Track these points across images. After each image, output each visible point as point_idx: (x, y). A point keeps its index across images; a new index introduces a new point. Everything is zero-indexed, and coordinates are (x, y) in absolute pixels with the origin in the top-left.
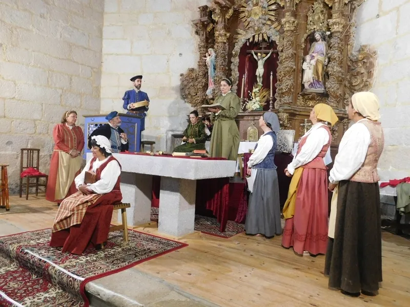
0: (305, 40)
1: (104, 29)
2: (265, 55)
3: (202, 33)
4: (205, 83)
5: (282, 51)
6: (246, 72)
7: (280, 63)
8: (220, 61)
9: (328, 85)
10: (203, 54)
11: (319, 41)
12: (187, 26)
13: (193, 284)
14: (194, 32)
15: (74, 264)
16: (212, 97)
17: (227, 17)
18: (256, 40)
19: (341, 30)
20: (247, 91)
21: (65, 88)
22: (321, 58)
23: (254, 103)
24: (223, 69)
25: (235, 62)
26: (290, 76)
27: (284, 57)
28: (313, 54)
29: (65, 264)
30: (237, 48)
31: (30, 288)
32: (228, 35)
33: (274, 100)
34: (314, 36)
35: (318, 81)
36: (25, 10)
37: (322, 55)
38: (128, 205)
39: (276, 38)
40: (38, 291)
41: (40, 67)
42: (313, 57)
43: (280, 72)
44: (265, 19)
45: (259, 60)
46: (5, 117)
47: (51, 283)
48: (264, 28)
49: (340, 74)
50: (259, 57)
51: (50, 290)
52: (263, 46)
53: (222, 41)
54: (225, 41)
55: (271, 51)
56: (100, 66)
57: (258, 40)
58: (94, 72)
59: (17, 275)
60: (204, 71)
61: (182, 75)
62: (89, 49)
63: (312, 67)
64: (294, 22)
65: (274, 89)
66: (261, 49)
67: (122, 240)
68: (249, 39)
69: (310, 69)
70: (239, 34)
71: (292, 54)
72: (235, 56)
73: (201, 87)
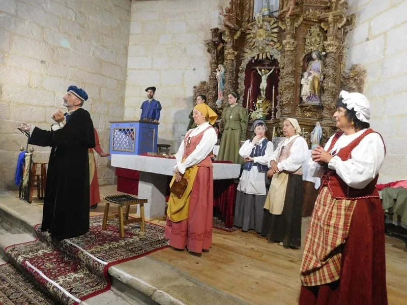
0: (303, 59)
1: (130, 48)
2: (267, 71)
3: (213, 51)
4: (215, 94)
5: (283, 68)
6: (251, 86)
7: (282, 78)
8: (228, 76)
9: (323, 98)
10: (214, 69)
11: (315, 60)
12: (201, 45)
13: (200, 272)
14: (206, 51)
15: (99, 250)
16: (220, 107)
17: (235, 38)
18: (260, 58)
19: (335, 51)
20: (252, 102)
21: (95, 98)
22: (317, 75)
23: (258, 113)
24: (231, 83)
25: (242, 77)
26: (289, 90)
27: (284, 74)
28: (311, 72)
29: (92, 250)
30: (244, 65)
31: (62, 269)
32: (236, 53)
33: (276, 110)
34: (311, 56)
35: (314, 95)
36: (65, 33)
37: (318, 72)
38: (146, 201)
39: (278, 57)
40: (69, 272)
41: (75, 80)
42: (310, 74)
43: (281, 86)
44: (268, 40)
45: (263, 75)
46: (45, 122)
47: (80, 265)
48: (267, 48)
49: (334, 90)
50: (263, 73)
51: (79, 271)
52: (267, 63)
53: (230, 58)
54: (233, 59)
55: (273, 68)
56: (125, 79)
57: (263, 58)
58: (120, 84)
59: (52, 257)
60: (215, 84)
61: (195, 87)
62: (117, 65)
63: (309, 83)
64: (294, 43)
65: (276, 101)
66: (264, 65)
67: (140, 231)
68: (254, 57)
69: (307, 84)
70: (245, 52)
71: (292, 71)
72: (242, 71)
73: (211, 98)
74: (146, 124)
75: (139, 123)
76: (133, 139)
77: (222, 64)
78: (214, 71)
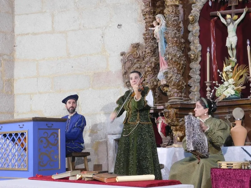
2: (236, 17)
4: (155, 63)
6: (213, 43)
8: (172, 32)
10: (149, 22)
16: (165, 82)
20: (216, 70)
23: (227, 88)
24: (176, 42)
25: (194, 31)
30: (196, 11)
45: (229, 24)
50: (229, 21)
52: (233, 4)
53: (172, 3)
54: (177, 3)
55: (245, 11)
56: (12, 51)
58: (5, 60)
60: (153, 46)
61: (123, 54)
66: (230, 8)
72: (193, 22)
73: (150, 69)
74: (46, 123)
75: (32, 123)
76: (25, 149)
77: (162, 13)
78: (150, 25)
